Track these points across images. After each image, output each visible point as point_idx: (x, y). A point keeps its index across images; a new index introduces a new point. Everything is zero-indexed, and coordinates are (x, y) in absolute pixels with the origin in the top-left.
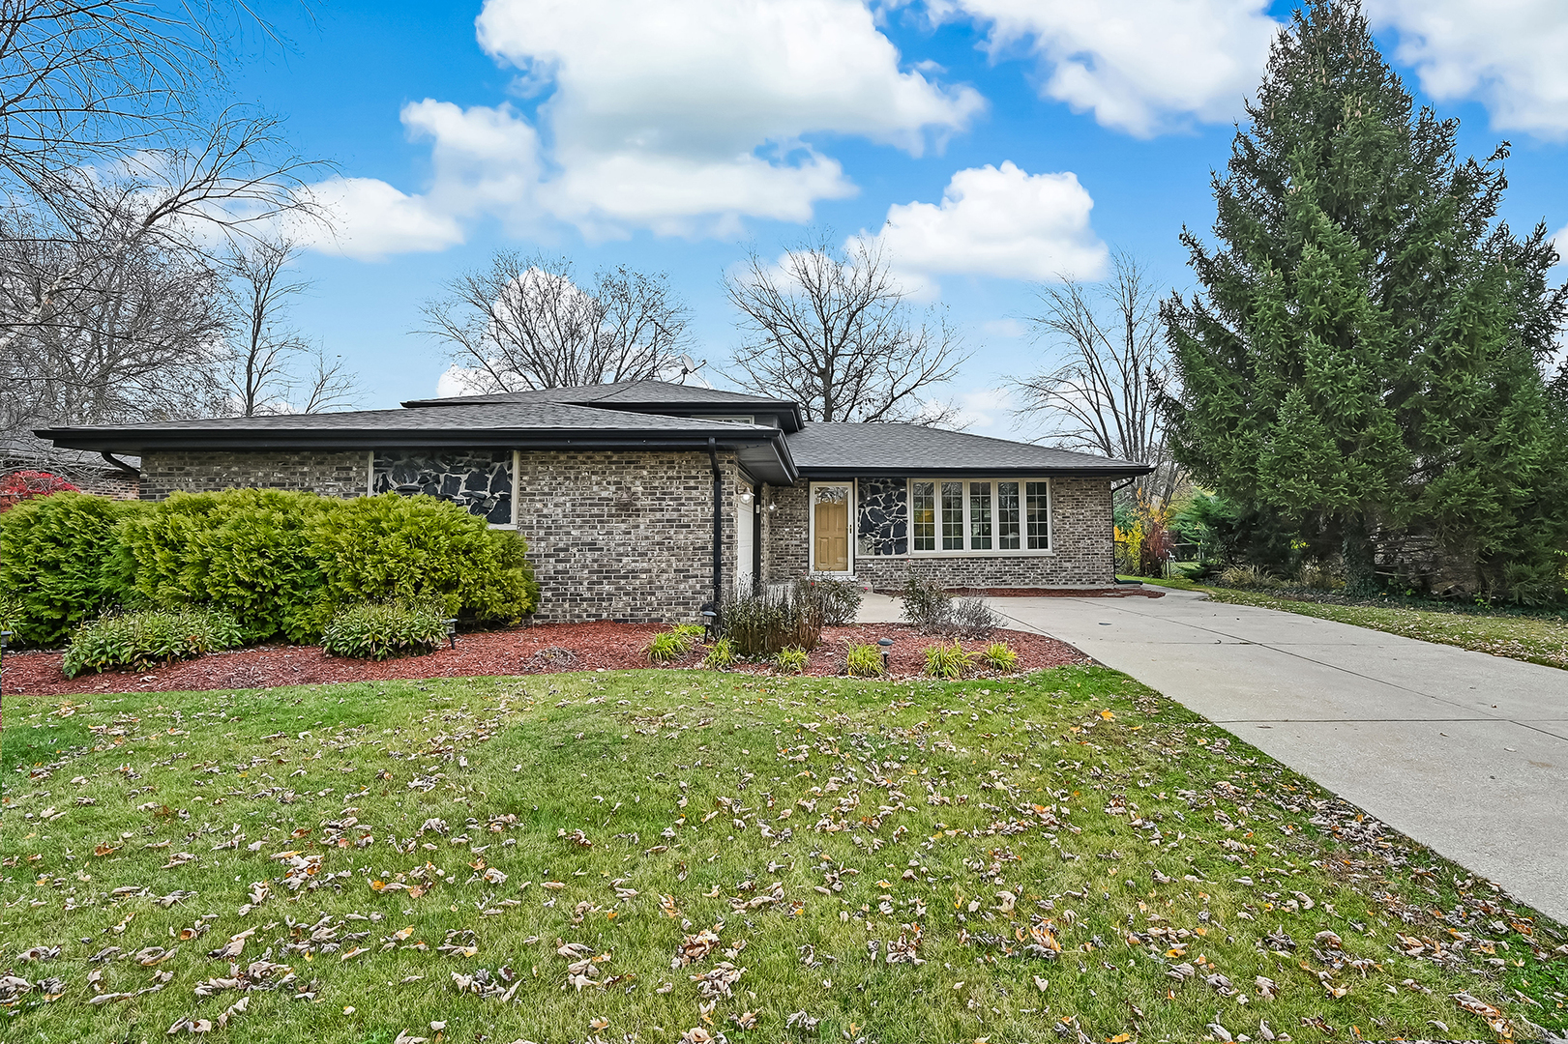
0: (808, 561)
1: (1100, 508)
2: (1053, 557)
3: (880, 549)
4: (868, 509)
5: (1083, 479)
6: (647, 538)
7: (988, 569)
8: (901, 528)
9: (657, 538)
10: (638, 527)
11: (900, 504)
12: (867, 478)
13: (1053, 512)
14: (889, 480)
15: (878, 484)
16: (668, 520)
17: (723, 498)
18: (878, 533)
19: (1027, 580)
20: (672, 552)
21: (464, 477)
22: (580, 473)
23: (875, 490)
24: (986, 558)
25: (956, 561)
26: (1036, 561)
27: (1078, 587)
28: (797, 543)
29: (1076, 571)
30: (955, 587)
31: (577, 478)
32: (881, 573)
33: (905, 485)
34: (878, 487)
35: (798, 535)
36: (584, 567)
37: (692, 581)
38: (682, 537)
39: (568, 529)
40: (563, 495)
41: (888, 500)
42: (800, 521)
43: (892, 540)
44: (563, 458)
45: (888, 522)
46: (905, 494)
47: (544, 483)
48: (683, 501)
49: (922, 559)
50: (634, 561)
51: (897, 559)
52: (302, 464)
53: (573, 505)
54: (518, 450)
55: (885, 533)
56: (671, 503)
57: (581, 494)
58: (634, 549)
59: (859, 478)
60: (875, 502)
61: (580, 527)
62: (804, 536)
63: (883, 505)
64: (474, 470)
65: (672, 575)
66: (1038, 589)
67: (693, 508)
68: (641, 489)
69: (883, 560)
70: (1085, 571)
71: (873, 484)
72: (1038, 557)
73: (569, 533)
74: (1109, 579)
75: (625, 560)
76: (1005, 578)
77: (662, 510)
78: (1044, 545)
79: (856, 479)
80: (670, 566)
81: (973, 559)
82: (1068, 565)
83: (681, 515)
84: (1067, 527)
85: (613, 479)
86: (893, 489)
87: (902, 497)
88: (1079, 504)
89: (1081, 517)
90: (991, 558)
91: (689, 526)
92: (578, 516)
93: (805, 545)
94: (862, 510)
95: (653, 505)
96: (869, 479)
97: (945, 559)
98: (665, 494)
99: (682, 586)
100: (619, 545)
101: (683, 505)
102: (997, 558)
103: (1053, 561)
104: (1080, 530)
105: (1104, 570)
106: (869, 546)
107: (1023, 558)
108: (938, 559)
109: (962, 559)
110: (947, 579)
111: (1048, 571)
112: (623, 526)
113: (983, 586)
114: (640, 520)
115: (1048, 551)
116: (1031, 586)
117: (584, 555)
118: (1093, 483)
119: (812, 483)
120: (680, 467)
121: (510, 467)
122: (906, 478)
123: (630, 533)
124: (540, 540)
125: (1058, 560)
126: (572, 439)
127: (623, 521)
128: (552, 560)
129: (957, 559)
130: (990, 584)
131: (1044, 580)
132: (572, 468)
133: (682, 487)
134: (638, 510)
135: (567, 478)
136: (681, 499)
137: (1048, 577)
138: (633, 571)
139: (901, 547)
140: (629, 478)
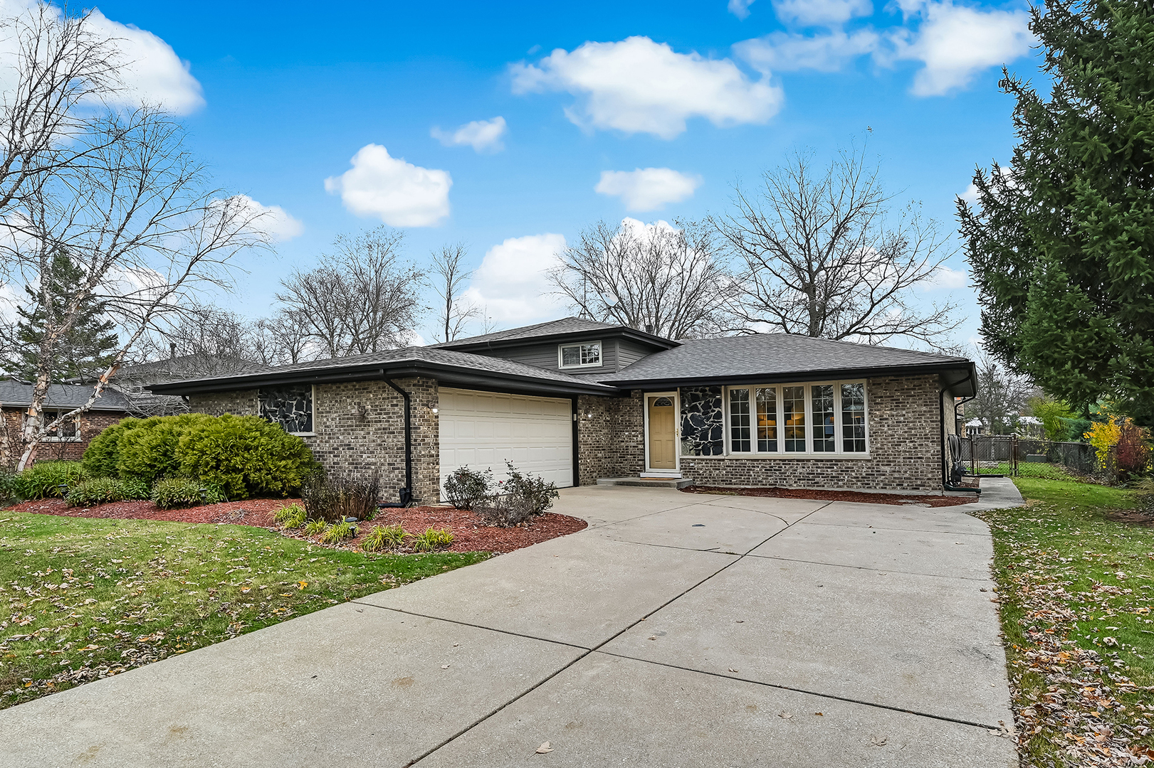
0: (644, 460)
1: (924, 408)
2: (869, 461)
3: (700, 450)
4: (689, 415)
5: (904, 378)
6: (374, 441)
7: (800, 470)
8: (717, 432)
9: (379, 442)
10: (369, 433)
11: (717, 410)
12: (688, 387)
13: (870, 414)
14: (707, 388)
15: (698, 393)
16: (384, 429)
17: (411, 411)
18: (697, 436)
19: (840, 483)
20: (386, 451)
21: (295, 403)
22: (342, 398)
23: (695, 398)
24: (798, 460)
25: (768, 462)
26: (850, 464)
27: (898, 492)
28: (635, 444)
29: (896, 475)
30: (768, 487)
31: (340, 401)
32: (701, 472)
33: (720, 393)
34: (698, 395)
35: (635, 438)
36: (346, 460)
37: (397, 472)
38: (390, 440)
39: (338, 435)
40: (336, 412)
41: (707, 407)
42: (637, 426)
43: (710, 442)
44: (334, 388)
45: (706, 426)
46: (720, 401)
47: (326, 407)
48: (391, 415)
49: (737, 460)
50: (369, 457)
51: (715, 460)
52: (237, 398)
53: (340, 419)
54: (314, 384)
55: (704, 437)
56: (385, 416)
57: (343, 412)
58: (368, 449)
59: (681, 388)
60: (694, 409)
61: (343, 434)
62: (640, 438)
63: (702, 411)
64: (298, 398)
65: (386, 467)
66: (851, 493)
67: (396, 420)
68: (370, 407)
69: (703, 460)
70: (907, 475)
71: (693, 392)
72: (852, 460)
73: (338, 438)
74: (935, 485)
75: (364, 456)
76: (817, 479)
77: (380, 421)
78: (861, 448)
79: (678, 389)
80: (385, 461)
81: (785, 460)
82: (887, 469)
83: (390, 425)
84: (886, 429)
85: (357, 401)
86: (710, 396)
87: (718, 403)
88: (898, 404)
89: (902, 418)
90: (803, 460)
91: (394, 433)
92: (342, 426)
93: (640, 447)
94: (684, 416)
95: (377, 418)
96: (690, 388)
97: (758, 460)
98: (381, 410)
99: (392, 475)
100: (361, 446)
101: (390, 417)
102: (809, 460)
103: (869, 464)
104: (900, 432)
105: (930, 476)
106: (691, 448)
107: (836, 460)
108: (752, 460)
109: (775, 460)
110: (760, 479)
111: (864, 474)
112: (362, 433)
113: (795, 487)
114: (370, 428)
115: (866, 454)
116: (845, 489)
117: (345, 452)
118: (916, 382)
119: (645, 394)
120: (388, 391)
121: (311, 396)
122: (721, 386)
123: (365, 438)
124: (326, 442)
125: (875, 463)
126: (319, 376)
127: (362, 430)
128: (332, 455)
129: (770, 460)
130: (802, 486)
131: (859, 483)
132: (338, 394)
133: (390, 405)
134: (369, 422)
135: (336, 401)
136: (389, 413)
137: (865, 480)
138: (368, 464)
139: (718, 448)
140: (364, 400)
